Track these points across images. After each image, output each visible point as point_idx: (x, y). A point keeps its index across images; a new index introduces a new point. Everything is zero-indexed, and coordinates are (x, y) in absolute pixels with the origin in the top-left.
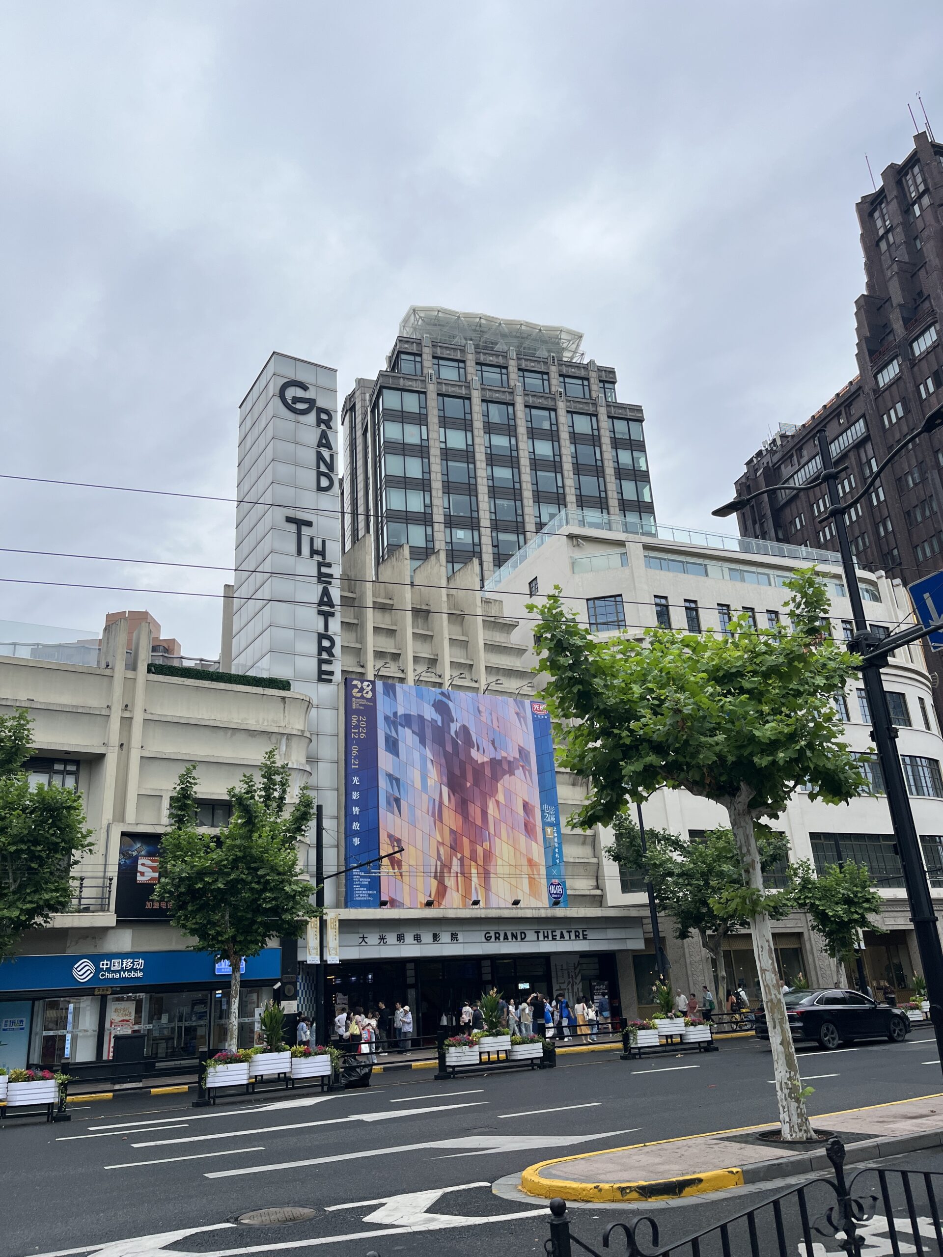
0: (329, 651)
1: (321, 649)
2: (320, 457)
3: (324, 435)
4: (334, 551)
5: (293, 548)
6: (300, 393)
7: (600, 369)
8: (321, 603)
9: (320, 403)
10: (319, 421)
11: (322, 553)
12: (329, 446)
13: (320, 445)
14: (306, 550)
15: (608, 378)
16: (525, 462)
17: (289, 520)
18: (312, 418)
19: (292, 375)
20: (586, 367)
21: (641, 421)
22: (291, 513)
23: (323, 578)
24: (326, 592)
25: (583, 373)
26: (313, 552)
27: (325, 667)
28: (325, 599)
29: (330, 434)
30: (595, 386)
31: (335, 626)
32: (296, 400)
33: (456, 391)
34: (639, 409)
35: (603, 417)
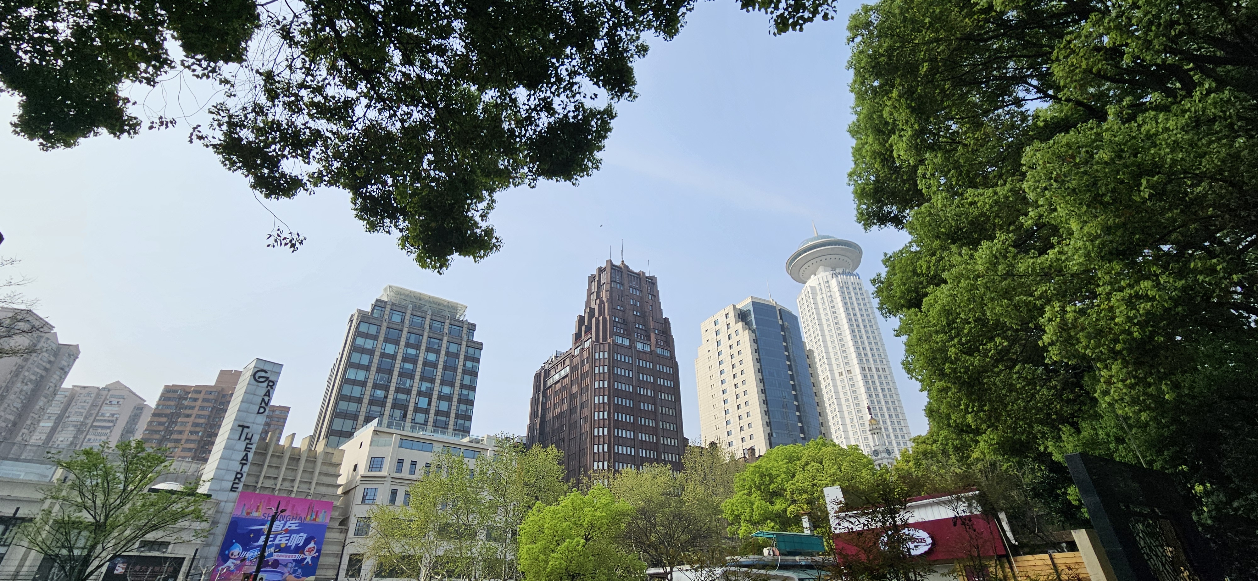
0: (239, 479)
1: (236, 478)
2: (263, 400)
3: (268, 391)
4: (256, 438)
5: (238, 437)
6: (263, 374)
7: (469, 324)
8: (243, 459)
9: (271, 379)
10: (268, 385)
11: (250, 439)
12: (269, 396)
13: (265, 395)
14: (243, 438)
15: (472, 328)
16: (420, 362)
17: (239, 426)
18: (266, 384)
19: (262, 367)
20: (463, 322)
21: (481, 349)
22: (241, 423)
23: (247, 449)
24: (246, 455)
25: (461, 324)
26: (246, 438)
27: (235, 486)
28: (245, 458)
29: (271, 391)
30: (465, 330)
31: (246, 469)
32: (260, 377)
33: (397, 327)
34: (482, 344)
35: (464, 346)
